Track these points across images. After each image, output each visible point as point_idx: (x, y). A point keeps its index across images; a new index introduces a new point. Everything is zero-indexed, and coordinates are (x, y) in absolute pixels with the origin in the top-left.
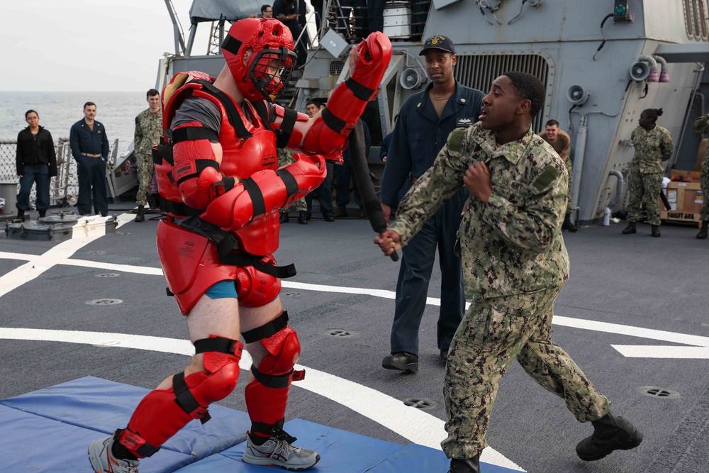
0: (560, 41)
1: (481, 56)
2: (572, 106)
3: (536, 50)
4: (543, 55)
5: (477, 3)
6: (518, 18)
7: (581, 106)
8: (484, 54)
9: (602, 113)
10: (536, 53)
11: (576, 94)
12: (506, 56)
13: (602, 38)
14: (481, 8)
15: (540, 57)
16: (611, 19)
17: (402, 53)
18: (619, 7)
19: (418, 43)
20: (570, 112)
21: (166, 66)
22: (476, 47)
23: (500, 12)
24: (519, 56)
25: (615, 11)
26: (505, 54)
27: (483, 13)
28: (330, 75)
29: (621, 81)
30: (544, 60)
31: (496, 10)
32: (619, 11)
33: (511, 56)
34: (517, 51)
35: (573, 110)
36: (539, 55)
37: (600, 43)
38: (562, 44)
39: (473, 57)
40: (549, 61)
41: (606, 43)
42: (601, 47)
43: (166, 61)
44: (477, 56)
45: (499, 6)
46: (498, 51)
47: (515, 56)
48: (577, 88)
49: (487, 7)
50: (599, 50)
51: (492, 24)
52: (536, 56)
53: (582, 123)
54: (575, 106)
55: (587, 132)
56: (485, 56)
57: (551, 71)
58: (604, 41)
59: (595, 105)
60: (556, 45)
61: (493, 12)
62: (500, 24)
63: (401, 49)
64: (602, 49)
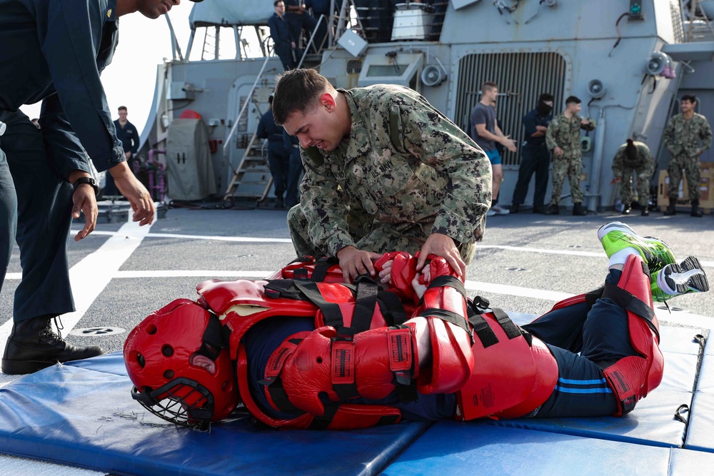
0: (576, 39)
1: (500, 54)
2: (590, 99)
3: (553, 48)
4: (561, 52)
5: (494, 4)
6: (535, 17)
7: (599, 99)
8: (502, 52)
9: (619, 106)
10: (553, 50)
11: (595, 87)
12: (524, 54)
13: (617, 36)
14: (499, 9)
15: (558, 55)
16: (626, 18)
17: (420, 52)
18: (635, 7)
19: (436, 42)
20: (589, 105)
21: (164, 70)
22: (495, 45)
23: (516, 12)
24: (537, 54)
25: (631, 9)
26: (523, 51)
27: (501, 12)
28: (347, 74)
29: (636, 75)
30: (561, 57)
31: (514, 10)
32: (635, 9)
33: (528, 54)
34: (535, 49)
35: (593, 103)
36: (557, 52)
37: (616, 40)
38: (578, 42)
39: (492, 55)
40: (566, 58)
41: (622, 41)
42: (617, 44)
43: (165, 65)
44: (496, 55)
45: (516, 6)
46: (516, 49)
47: (533, 54)
48: (596, 82)
49: (505, 8)
50: (615, 46)
51: (508, 23)
52: (554, 54)
53: (601, 115)
54: (593, 99)
55: (606, 123)
56: (504, 54)
57: (568, 67)
58: (620, 39)
59: (612, 99)
60: (573, 43)
61: (511, 11)
62: (517, 23)
63: (419, 48)
64: (618, 46)
